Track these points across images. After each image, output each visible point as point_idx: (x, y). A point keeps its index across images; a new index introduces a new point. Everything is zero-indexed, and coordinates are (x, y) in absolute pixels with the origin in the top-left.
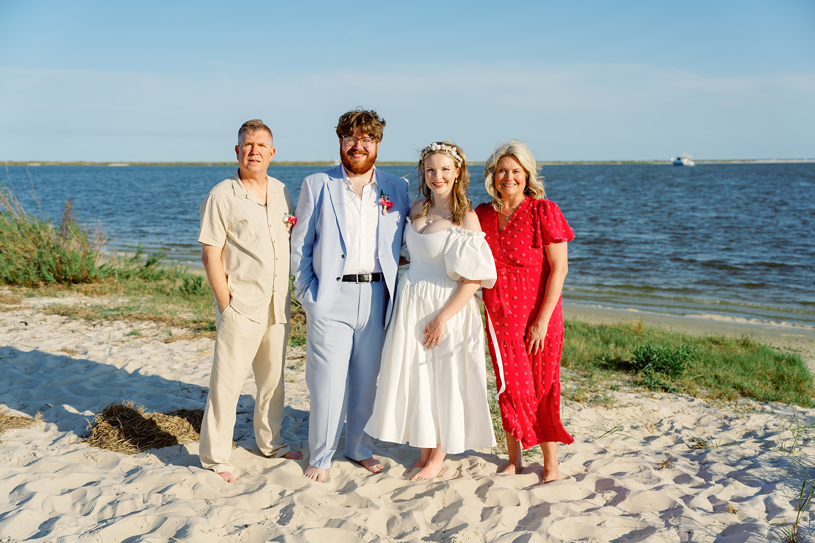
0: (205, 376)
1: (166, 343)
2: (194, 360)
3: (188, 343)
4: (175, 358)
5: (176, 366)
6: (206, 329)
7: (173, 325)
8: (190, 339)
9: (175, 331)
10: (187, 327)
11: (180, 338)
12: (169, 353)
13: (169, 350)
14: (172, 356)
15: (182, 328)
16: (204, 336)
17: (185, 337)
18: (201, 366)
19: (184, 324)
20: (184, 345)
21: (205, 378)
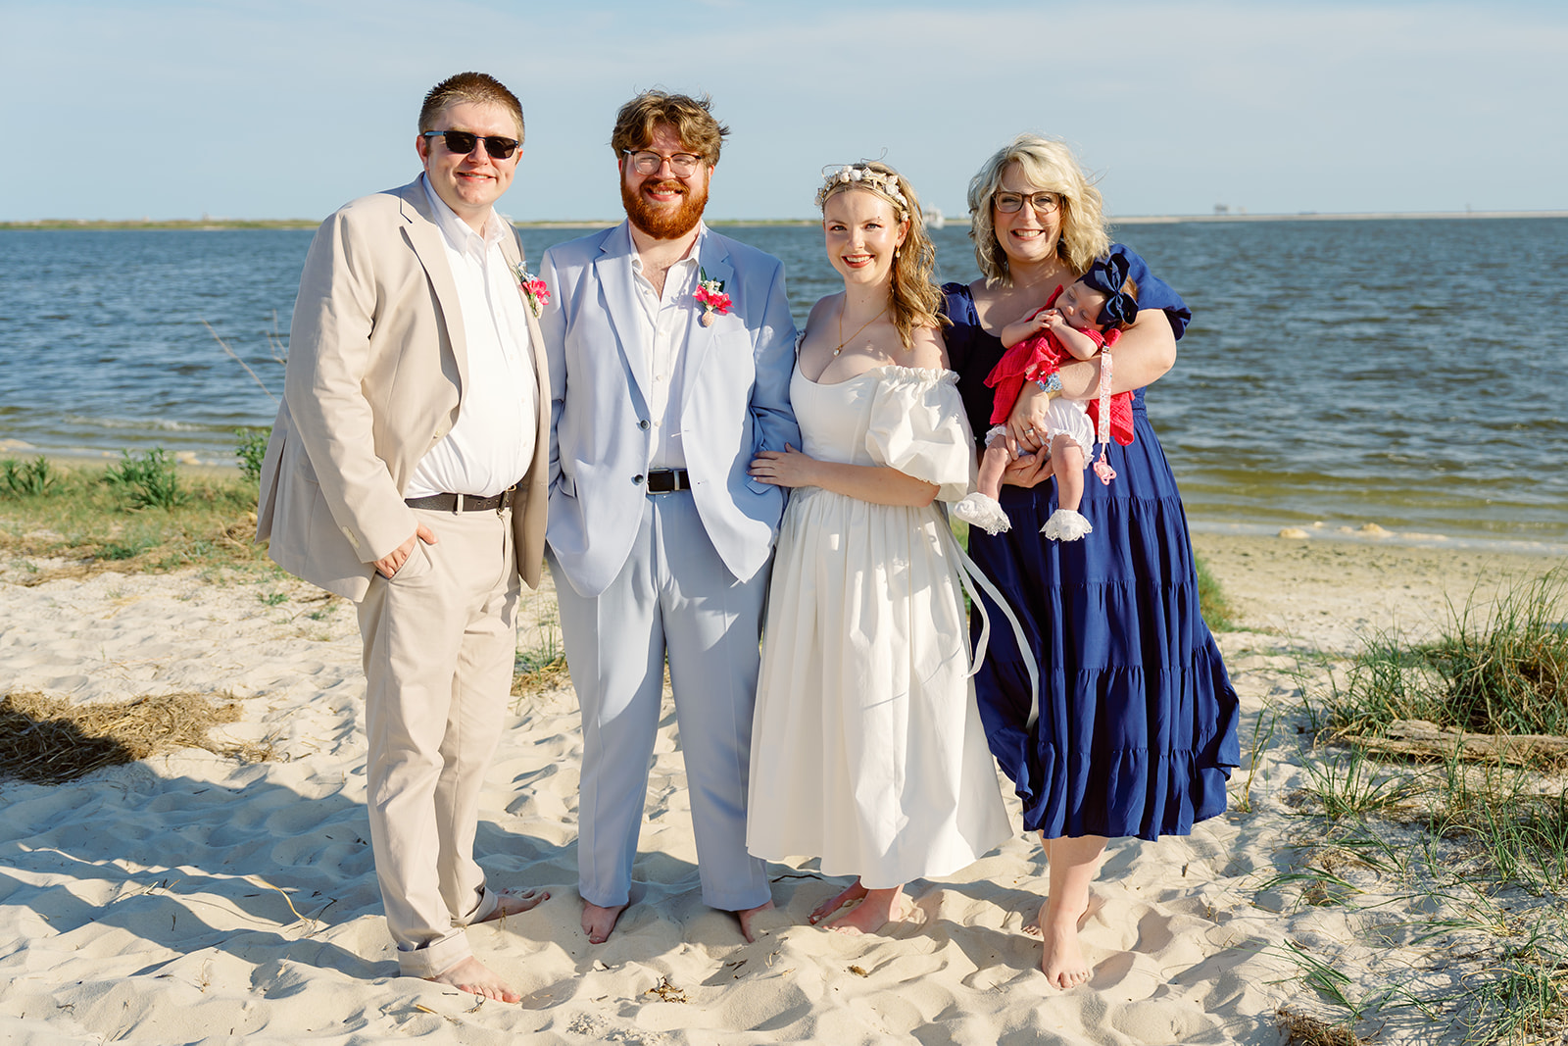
0: (144, 640)
1: (27, 586)
2: (106, 613)
3: (78, 584)
4: (64, 612)
5: (73, 627)
6: (106, 557)
7: (31, 552)
8: (80, 577)
9: (41, 563)
10: (59, 555)
11: (57, 575)
12: (45, 603)
13: (44, 598)
14: (56, 609)
15: (51, 558)
16: (108, 569)
17: (70, 575)
18: (128, 624)
19: (51, 551)
20: (71, 589)
21: (146, 643)
